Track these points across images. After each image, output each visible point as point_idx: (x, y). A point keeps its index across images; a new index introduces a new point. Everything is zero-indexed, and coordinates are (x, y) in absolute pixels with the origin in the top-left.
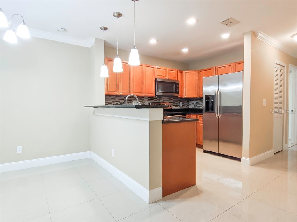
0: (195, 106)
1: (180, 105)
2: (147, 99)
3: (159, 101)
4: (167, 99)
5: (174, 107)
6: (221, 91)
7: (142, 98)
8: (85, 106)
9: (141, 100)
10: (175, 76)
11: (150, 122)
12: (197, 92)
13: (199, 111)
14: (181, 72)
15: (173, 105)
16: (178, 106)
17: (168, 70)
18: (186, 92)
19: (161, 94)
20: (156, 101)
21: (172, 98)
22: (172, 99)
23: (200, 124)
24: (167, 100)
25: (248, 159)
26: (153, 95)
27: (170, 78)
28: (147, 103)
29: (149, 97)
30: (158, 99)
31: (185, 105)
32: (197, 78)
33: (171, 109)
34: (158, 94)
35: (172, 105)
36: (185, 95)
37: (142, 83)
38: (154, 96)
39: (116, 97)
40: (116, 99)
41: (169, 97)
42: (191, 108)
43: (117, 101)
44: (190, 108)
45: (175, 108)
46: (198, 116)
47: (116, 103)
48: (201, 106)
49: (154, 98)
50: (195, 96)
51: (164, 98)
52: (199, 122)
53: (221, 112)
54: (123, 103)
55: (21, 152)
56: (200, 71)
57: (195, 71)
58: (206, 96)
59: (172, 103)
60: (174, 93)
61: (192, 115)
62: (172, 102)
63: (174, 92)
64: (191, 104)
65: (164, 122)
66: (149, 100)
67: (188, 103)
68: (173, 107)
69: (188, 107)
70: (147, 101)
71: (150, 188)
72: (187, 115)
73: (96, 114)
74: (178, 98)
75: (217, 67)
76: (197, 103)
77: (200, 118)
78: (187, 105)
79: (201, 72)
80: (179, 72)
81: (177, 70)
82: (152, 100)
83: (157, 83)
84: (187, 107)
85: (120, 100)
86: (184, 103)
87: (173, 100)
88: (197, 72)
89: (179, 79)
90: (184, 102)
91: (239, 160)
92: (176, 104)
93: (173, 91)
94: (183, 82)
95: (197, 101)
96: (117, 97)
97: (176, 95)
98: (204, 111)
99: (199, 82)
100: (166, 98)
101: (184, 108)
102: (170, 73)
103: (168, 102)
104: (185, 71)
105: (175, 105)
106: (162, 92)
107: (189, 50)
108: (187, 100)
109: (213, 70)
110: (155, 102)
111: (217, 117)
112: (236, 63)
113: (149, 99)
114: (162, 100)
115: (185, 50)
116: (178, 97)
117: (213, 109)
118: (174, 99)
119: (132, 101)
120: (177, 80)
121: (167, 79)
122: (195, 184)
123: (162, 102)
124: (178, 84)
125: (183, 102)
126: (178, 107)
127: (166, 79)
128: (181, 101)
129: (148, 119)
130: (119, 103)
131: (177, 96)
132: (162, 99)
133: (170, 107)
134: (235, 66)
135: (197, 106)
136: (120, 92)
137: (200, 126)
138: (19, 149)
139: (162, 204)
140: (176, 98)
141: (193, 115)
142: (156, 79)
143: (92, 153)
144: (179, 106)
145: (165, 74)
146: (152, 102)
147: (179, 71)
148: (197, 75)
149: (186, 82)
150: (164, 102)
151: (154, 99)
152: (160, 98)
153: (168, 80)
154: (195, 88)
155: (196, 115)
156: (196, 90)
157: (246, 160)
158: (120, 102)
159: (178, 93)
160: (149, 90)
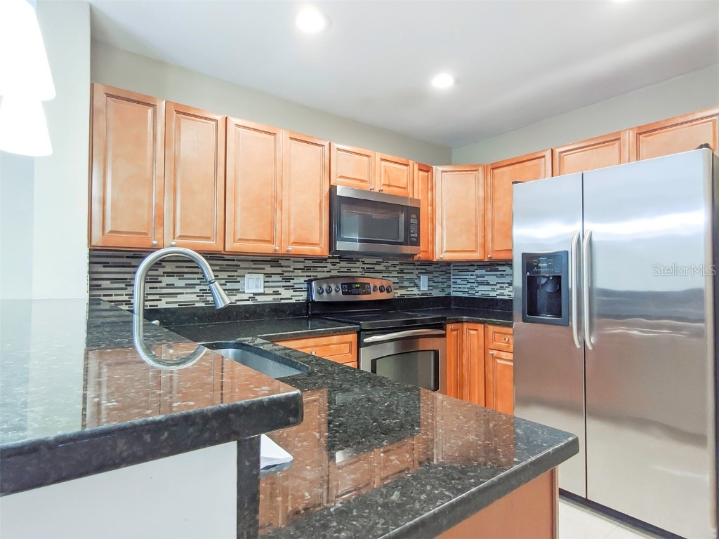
0: (472, 288)
1: (424, 286)
2: (301, 266)
3: (349, 270)
4: (378, 263)
5: (403, 292)
6: (594, 239)
7: (283, 263)
9: (279, 270)
10: (403, 182)
12: (480, 240)
14: (426, 169)
15: (397, 286)
16: (414, 289)
17: (378, 159)
18: (444, 240)
19: (355, 247)
20: (334, 273)
21: (395, 262)
22: (394, 266)
23: (499, 361)
24: (378, 268)
26: (321, 249)
27: (386, 190)
28: (302, 280)
29: (307, 258)
30: (343, 264)
31: (440, 285)
32: (481, 193)
33: (391, 301)
34: (341, 246)
35: (392, 285)
36: (440, 254)
37: (276, 202)
38: (326, 253)
41: (385, 257)
42: (460, 294)
43: (170, 274)
44: (453, 294)
45: (406, 297)
47: (166, 280)
48: (493, 290)
49: (329, 260)
50: (476, 256)
51: (367, 260)
52: (495, 352)
54: (198, 282)
56: (493, 169)
57: (474, 166)
58: (529, 257)
59: (396, 280)
60: (401, 244)
61: (465, 325)
62: (395, 274)
63: (401, 239)
64: (459, 281)
66: (308, 269)
67: (449, 278)
68: (399, 293)
69: (447, 290)
70: (300, 273)
72: (449, 327)
74: (417, 261)
75: (557, 151)
76: (478, 279)
78: (445, 285)
79: (496, 171)
80: (419, 169)
81: (411, 162)
82: (319, 269)
83: (336, 205)
84: (443, 291)
85: (186, 270)
86: (435, 279)
87: (397, 268)
88: (481, 169)
89: (418, 194)
90: (436, 274)
92: (410, 280)
93: (398, 238)
94: (432, 204)
95: (479, 272)
97: (408, 250)
99: (489, 206)
100: (374, 261)
101: (436, 293)
102: (386, 171)
103: (380, 275)
104: (440, 168)
105: (406, 284)
106: (360, 241)
107: (457, 81)
108: (446, 268)
109: (543, 159)
110: (332, 277)
111: (578, 346)
112: (639, 128)
113: (309, 263)
114: (357, 269)
116: (416, 258)
118: (402, 264)
119: (240, 272)
120: (412, 199)
121: (377, 190)
123: (359, 274)
124: (415, 211)
125: (431, 276)
126: (415, 293)
127: (371, 192)
128: (428, 272)
130: (182, 283)
131: (412, 256)
132: (358, 264)
133: (388, 292)
134: (638, 140)
135: (481, 287)
136: (168, 236)
137: (499, 366)
140: (408, 260)
141: (471, 326)
142: (332, 190)
144: (418, 287)
145: (369, 172)
146: (320, 275)
147: (419, 165)
148: (481, 181)
149: (444, 208)
150: (367, 275)
151: (330, 266)
152: (350, 260)
153: (380, 193)
154: (476, 227)
155: (481, 327)
156: (480, 235)
158: (186, 276)
159: (417, 243)
160: (306, 229)
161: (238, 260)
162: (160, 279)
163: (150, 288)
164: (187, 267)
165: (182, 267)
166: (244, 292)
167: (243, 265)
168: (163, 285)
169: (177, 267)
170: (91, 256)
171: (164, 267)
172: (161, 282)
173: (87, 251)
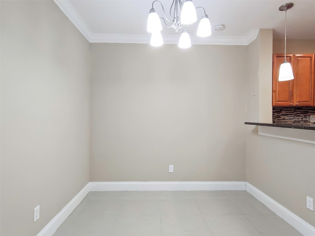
8: (246, 123)
39: (283, 109)
40: (282, 111)
43: (284, 115)
47: (282, 117)
73: (259, 134)
85: (289, 113)
96: (285, 109)
136: (295, 102)
143: (248, 184)
161: (308, 109)
162: (280, 117)
163: (278, 120)
164: (289, 112)
165: (288, 112)
166: (310, 122)
167: (310, 111)
168: (281, 119)
169: (286, 112)
170: (273, 109)
171: (282, 112)
172: (281, 118)
173: (272, 107)
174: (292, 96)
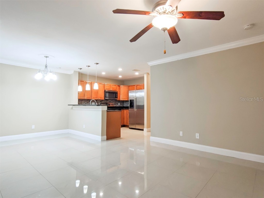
0: (127, 105)
1: (119, 105)
3: (107, 102)
4: (111, 101)
7: (97, 101)
8: (68, 105)
10: (115, 88)
11: (102, 111)
13: (127, 108)
14: (119, 86)
17: (111, 85)
18: (122, 97)
19: (108, 98)
25: (146, 129)
26: (103, 99)
27: (113, 90)
28: (100, 103)
29: (101, 100)
32: (127, 90)
33: (113, 107)
34: (106, 98)
36: (121, 99)
37: (98, 93)
38: (104, 99)
41: (113, 100)
42: (125, 106)
43: (83, 102)
46: (127, 110)
47: (83, 103)
53: (137, 108)
55: (34, 128)
56: (129, 87)
57: (126, 86)
58: (130, 100)
62: (114, 103)
64: (125, 104)
65: (107, 111)
66: (101, 102)
67: (123, 103)
68: (115, 106)
69: (123, 105)
71: (102, 136)
72: (122, 110)
73: (73, 109)
74: (118, 100)
75: (137, 85)
77: (125, 111)
81: (116, 85)
83: (105, 92)
86: (121, 104)
89: (118, 90)
91: (143, 130)
92: (117, 104)
93: (114, 97)
94: (120, 92)
95: (127, 102)
97: (116, 99)
98: (129, 108)
101: (121, 106)
102: (113, 87)
104: (122, 86)
107: (122, 77)
108: (123, 101)
110: (104, 103)
111: (135, 110)
115: (120, 77)
117: (133, 106)
121: (111, 90)
122: (120, 137)
124: (117, 93)
126: (117, 106)
128: (120, 102)
129: (101, 110)
130: (85, 103)
132: (108, 101)
133: (113, 105)
136: (85, 97)
138: (33, 127)
139: (106, 141)
140: (116, 100)
142: (105, 90)
144: (118, 105)
145: (110, 87)
148: (127, 88)
151: (104, 101)
155: (126, 110)
157: (145, 129)
159: (117, 98)
160: (101, 96)
174: (84, 95)
